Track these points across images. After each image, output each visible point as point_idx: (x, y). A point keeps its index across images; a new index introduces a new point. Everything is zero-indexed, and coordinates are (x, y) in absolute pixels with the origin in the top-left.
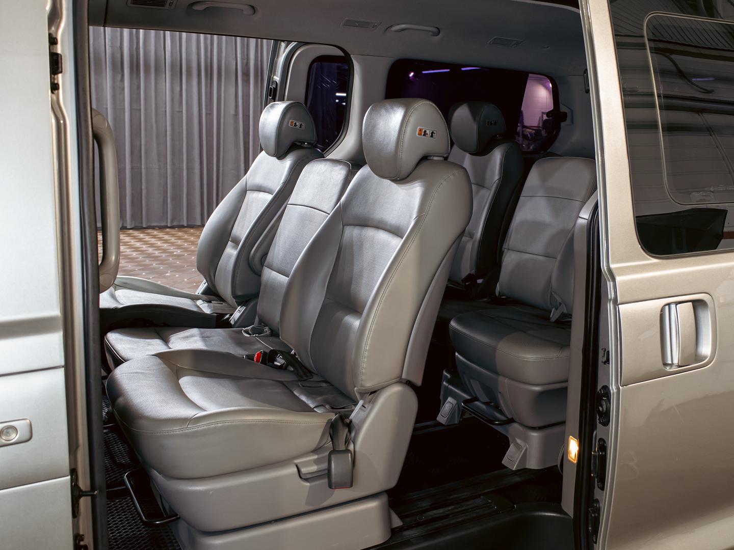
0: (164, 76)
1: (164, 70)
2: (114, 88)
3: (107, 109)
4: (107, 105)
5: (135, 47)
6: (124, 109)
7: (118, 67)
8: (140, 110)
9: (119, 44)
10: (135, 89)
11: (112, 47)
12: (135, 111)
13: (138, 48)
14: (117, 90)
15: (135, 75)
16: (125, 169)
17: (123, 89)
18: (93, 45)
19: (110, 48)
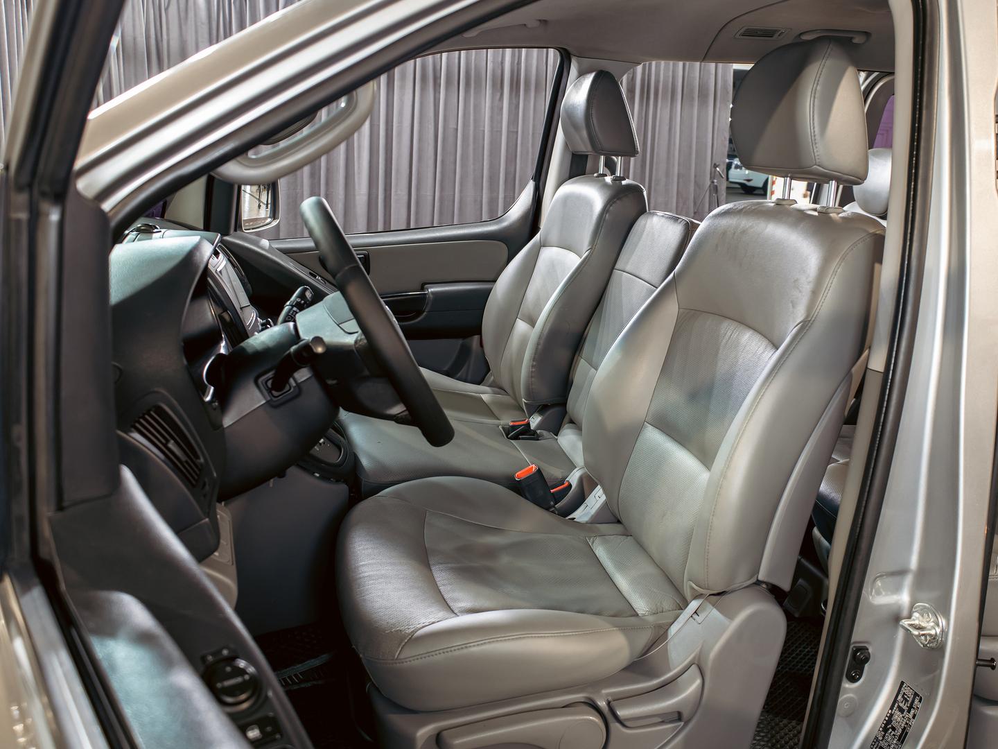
0: (544, 94)
1: (544, 87)
2: (492, 108)
3: (484, 131)
4: (484, 127)
5: (516, 62)
6: (501, 131)
7: (498, 85)
8: (517, 132)
9: (500, 59)
10: (514, 108)
11: (493, 62)
12: (512, 134)
13: (519, 63)
14: (496, 110)
15: (514, 93)
16: (498, 198)
17: (501, 109)
18: (475, 61)
19: (492, 64)
